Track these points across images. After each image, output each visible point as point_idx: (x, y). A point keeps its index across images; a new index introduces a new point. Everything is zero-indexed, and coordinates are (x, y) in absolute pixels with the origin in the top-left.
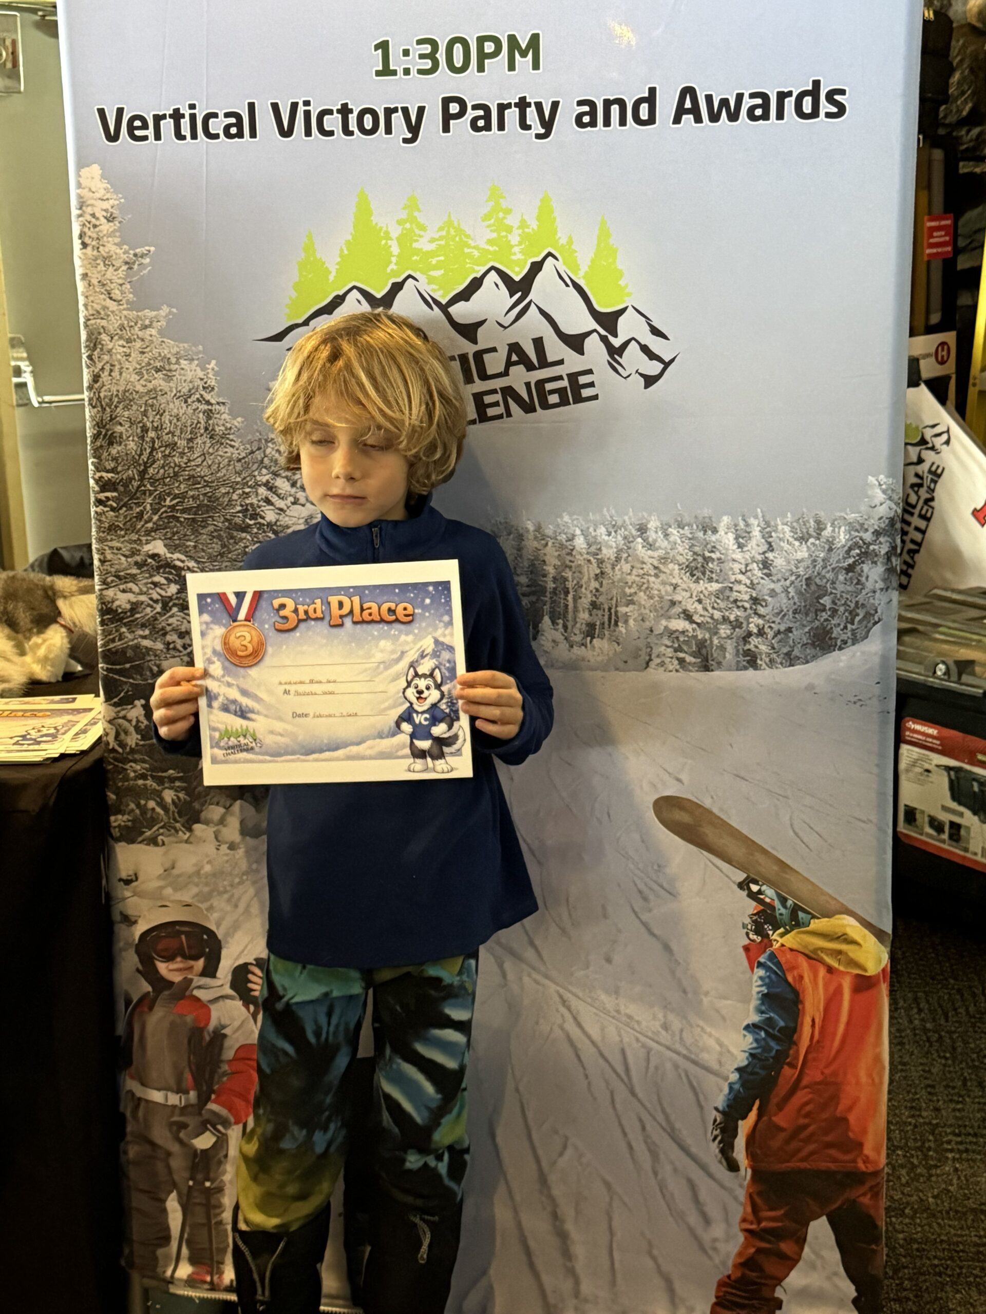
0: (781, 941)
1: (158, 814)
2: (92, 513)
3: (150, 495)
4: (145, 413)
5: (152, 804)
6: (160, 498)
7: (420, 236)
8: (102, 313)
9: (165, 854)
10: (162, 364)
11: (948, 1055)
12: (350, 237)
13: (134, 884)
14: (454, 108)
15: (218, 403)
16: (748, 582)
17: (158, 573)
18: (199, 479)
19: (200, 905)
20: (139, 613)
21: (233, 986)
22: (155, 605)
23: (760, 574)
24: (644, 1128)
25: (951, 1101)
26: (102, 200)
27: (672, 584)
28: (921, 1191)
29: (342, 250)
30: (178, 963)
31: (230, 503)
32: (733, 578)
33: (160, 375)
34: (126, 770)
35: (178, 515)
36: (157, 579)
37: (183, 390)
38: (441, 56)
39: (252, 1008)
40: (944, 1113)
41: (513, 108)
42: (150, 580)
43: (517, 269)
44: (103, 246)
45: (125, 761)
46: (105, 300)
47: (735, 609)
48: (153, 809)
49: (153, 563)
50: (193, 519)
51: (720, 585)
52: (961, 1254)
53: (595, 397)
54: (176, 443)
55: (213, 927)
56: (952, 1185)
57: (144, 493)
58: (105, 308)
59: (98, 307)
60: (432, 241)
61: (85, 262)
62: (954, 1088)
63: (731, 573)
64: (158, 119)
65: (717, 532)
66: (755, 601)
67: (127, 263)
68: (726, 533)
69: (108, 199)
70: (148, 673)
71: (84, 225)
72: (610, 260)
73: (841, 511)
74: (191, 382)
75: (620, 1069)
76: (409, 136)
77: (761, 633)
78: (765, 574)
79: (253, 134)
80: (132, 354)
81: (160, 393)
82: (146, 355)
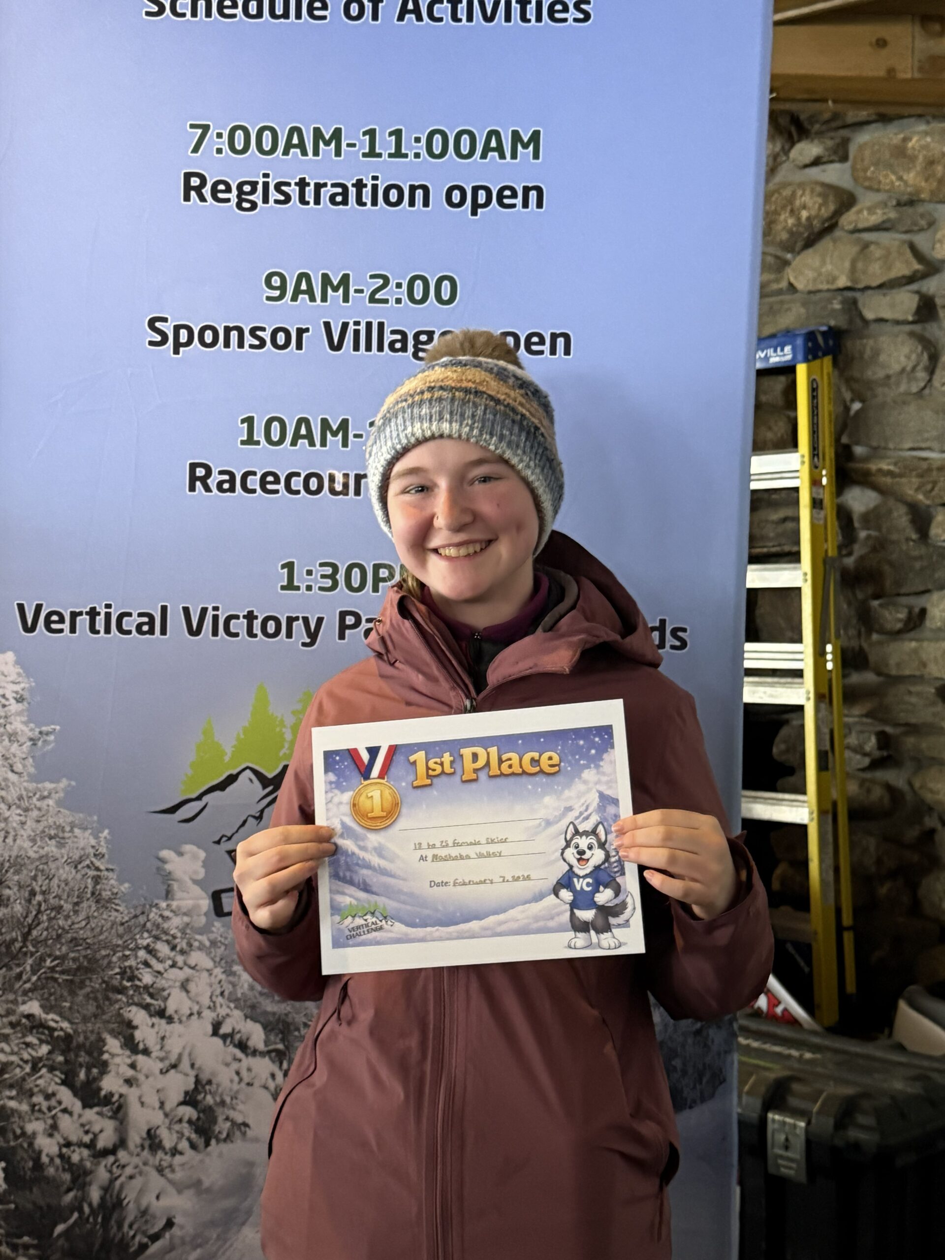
3: (32, 954)
4: (34, 878)
6: (40, 959)
10: (56, 832)
12: (247, 725)
14: (350, 620)
15: (107, 870)
17: (31, 1033)
18: (81, 941)
20: (7, 1073)
22: (24, 1066)
26: (14, 683)
29: (238, 735)
31: (109, 965)
33: (53, 842)
35: (57, 976)
36: (30, 1039)
37: (74, 857)
38: (341, 577)
42: (22, 1041)
44: (11, 723)
46: (6, 773)
49: (27, 1023)
50: (71, 981)
54: (61, 907)
57: (25, 954)
58: (6, 780)
64: (74, 615)
67: (31, 739)
69: (19, 683)
70: (11, 1136)
74: (83, 849)
76: (308, 640)
79: (163, 632)
80: (29, 823)
81: (52, 859)
82: (41, 823)
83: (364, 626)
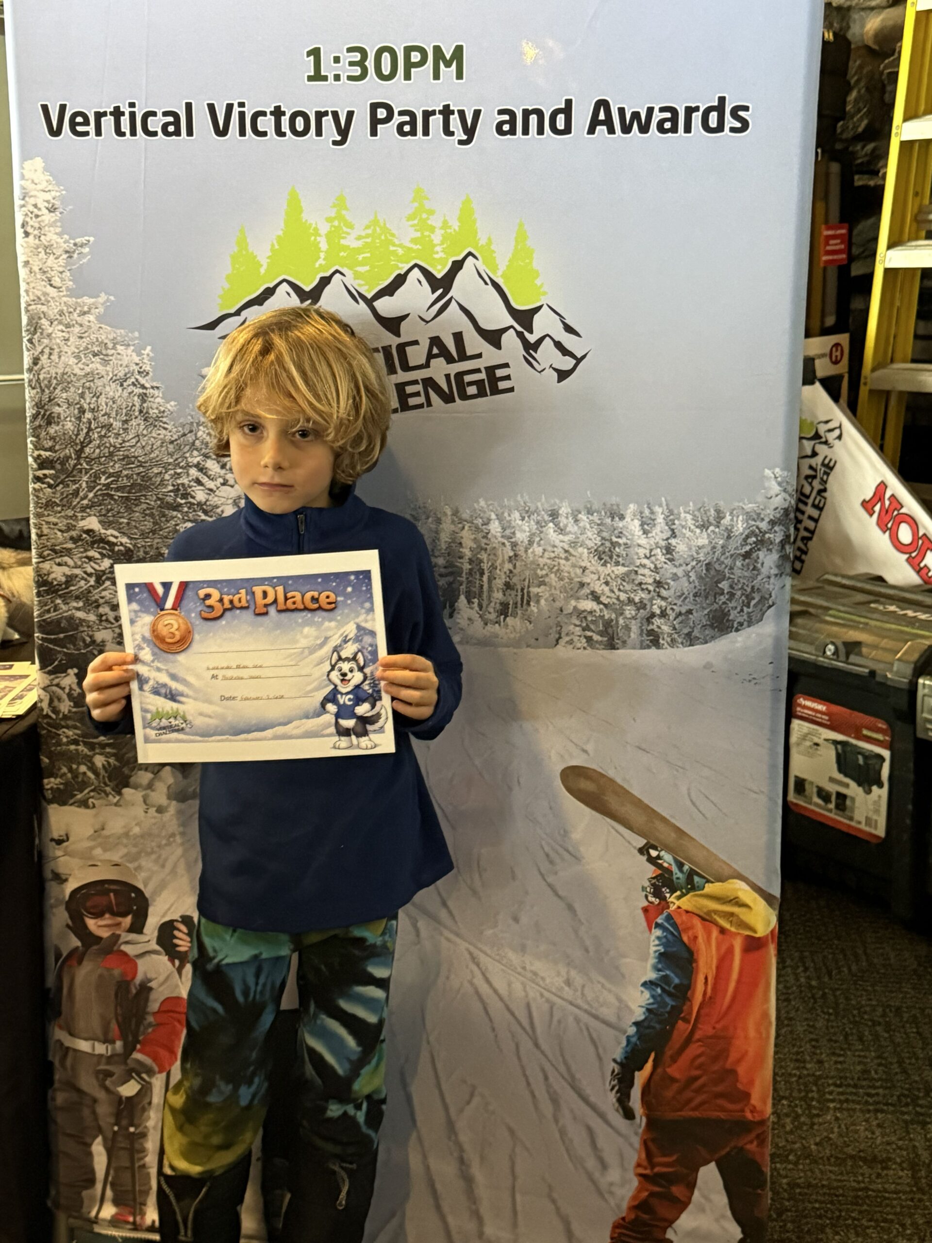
0: (677, 903)
1: (90, 778)
2: (31, 490)
3: (86, 473)
4: (82, 395)
5: (83, 768)
6: (95, 476)
7: (348, 234)
8: (43, 298)
9: (96, 816)
10: (99, 349)
11: (831, 1011)
12: (281, 233)
13: (65, 844)
14: (382, 113)
15: (153, 388)
16: (652, 566)
17: (93, 548)
18: (133, 459)
19: (128, 865)
20: (73, 585)
21: (160, 942)
22: (88, 578)
23: (663, 559)
24: (546, 1078)
25: (834, 1054)
26: (44, 191)
27: (581, 567)
28: (804, 1138)
29: (273, 245)
30: (107, 920)
31: (162, 483)
32: (638, 562)
33: (97, 359)
34: (59, 735)
35: (113, 493)
36: (91, 553)
37: (119, 374)
38: (370, 63)
39: (177, 962)
40: (826, 1065)
41: (438, 116)
42: (84, 555)
43: (439, 267)
44: (45, 235)
45: (58, 727)
46: (45, 286)
47: (640, 592)
48: (85, 773)
49: (88, 538)
50: (126, 497)
51: (626, 569)
52: (841, 1198)
53: (511, 390)
54: (112, 425)
55: (141, 886)
56: (833, 1133)
57: (80, 471)
58: (45, 294)
59: (39, 293)
60: (359, 238)
61: (28, 250)
62: (836, 1042)
63: (636, 557)
64: (99, 116)
65: (624, 518)
66: (659, 584)
67: (67, 252)
68: (632, 520)
69: (49, 191)
70: (81, 644)
71: (26, 215)
72: (527, 261)
73: (739, 502)
74: (127, 366)
75: (525, 1022)
76: (339, 138)
77: (663, 614)
78: (668, 559)
79: (190, 133)
80: (71, 339)
81: (97, 376)
82: (84, 340)
83: (397, 119)
